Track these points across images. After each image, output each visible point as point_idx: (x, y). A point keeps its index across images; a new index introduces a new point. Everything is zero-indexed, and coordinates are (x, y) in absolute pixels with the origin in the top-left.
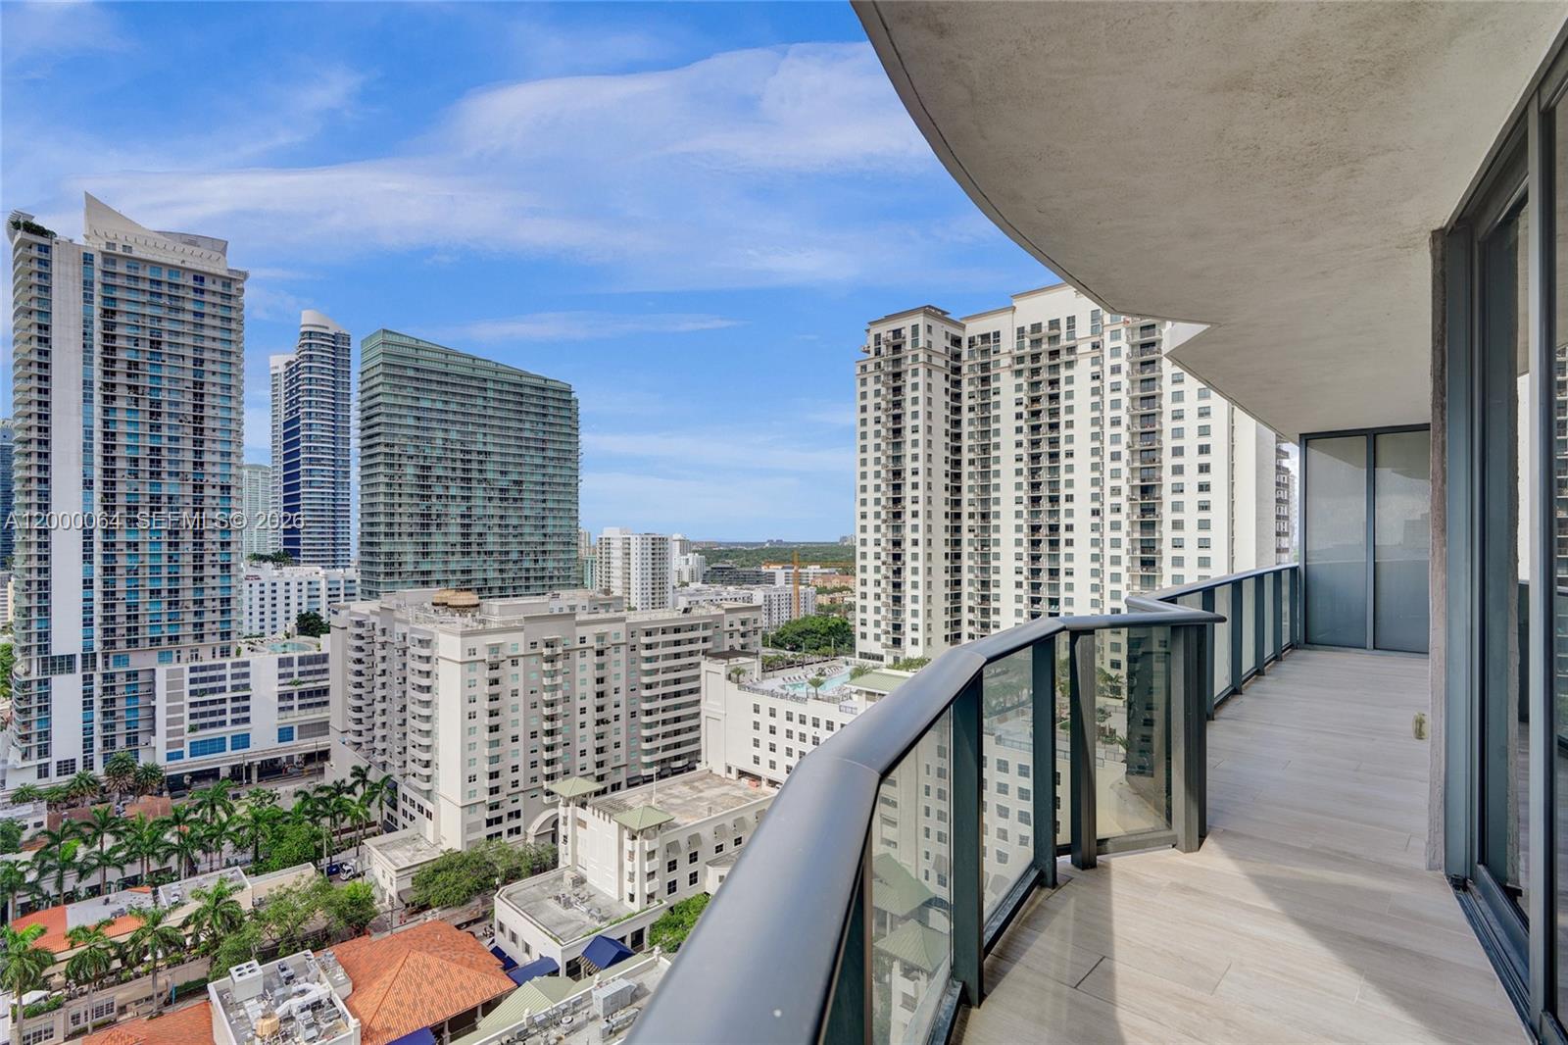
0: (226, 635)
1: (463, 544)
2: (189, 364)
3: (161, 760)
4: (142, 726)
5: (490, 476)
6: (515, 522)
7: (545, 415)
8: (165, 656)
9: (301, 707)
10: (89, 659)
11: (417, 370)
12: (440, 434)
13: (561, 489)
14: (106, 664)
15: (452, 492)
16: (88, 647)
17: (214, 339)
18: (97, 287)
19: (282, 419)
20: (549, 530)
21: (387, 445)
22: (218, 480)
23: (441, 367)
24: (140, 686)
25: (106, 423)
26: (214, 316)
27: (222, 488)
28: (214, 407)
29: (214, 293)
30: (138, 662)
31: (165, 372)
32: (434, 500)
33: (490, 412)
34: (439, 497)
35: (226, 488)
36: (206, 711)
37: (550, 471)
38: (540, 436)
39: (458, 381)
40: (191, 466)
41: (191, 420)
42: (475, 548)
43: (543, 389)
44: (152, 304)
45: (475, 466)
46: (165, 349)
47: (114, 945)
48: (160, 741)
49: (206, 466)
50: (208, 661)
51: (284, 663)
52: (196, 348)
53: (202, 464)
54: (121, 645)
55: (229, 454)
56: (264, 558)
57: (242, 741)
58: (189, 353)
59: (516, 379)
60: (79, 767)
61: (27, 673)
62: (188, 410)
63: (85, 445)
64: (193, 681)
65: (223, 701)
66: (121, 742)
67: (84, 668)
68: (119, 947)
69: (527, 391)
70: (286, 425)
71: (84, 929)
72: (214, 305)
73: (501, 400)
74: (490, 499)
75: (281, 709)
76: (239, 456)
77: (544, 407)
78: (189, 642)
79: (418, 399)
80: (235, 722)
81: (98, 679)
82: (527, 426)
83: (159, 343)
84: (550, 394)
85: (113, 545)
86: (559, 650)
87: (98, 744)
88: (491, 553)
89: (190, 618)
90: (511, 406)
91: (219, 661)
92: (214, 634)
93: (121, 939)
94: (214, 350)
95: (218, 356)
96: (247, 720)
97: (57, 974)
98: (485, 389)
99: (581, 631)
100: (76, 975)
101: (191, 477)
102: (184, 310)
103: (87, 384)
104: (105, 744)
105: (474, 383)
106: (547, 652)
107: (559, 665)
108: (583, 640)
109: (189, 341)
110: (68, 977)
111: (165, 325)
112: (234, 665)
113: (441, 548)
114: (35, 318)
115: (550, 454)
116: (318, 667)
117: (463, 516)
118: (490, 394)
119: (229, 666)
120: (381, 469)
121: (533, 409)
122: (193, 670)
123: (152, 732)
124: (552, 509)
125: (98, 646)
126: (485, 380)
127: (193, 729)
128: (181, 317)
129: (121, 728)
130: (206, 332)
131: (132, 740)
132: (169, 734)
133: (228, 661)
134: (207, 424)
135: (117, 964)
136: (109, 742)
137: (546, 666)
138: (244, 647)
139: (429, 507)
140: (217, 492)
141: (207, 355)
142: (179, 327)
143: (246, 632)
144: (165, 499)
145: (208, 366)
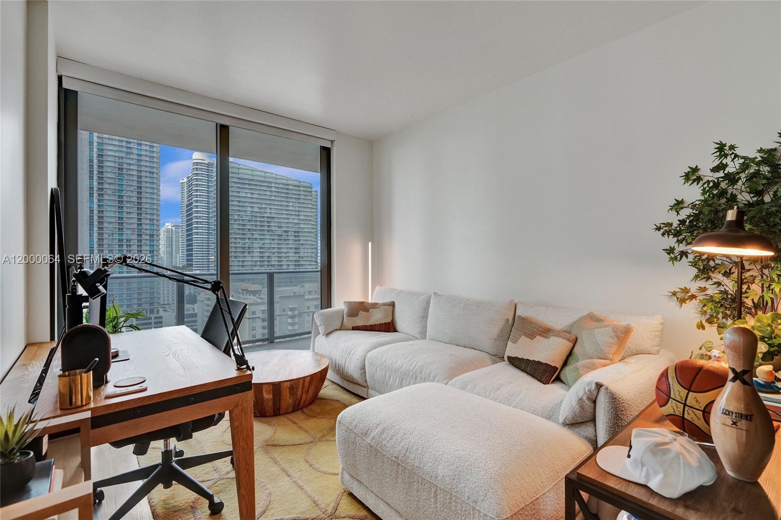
0: (152, 304)
1: (260, 261)
2: (135, 178)
5: (273, 229)
6: (285, 251)
7: (299, 199)
11: (239, 178)
12: (250, 209)
13: (308, 234)
15: (256, 236)
17: (146, 166)
18: (95, 144)
19: (186, 203)
20: (302, 255)
22: (148, 232)
23: (250, 177)
25: (99, 206)
26: (146, 156)
27: (150, 235)
28: (146, 198)
31: (125, 182)
32: (247, 241)
33: (273, 198)
34: (249, 239)
35: (152, 236)
37: (302, 226)
38: (297, 209)
39: (258, 183)
40: (136, 225)
41: (136, 204)
42: (266, 263)
43: (298, 186)
44: (119, 151)
45: (266, 224)
46: (125, 172)
49: (143, 226)
52: (138, 171)
53: (141, 224)
55: (153, 220)
58: (135, 173)
59: (285, 182)
62: (135, 200)
63: (90, 216)
69: (291, 187)
70: (187, 206)
72: (146, 151)
73: (278, 192)
74: (273, 240)
76: (158, 221)
77: (299, 195)
78: (137, 307)
79: (239, 192)
82: (291, 204)
83: (122, 169)
84: (302, 189)
86: (296, 313)
88: (274, 265)
89: (137, 296)
90: (283, 195)
92: (147, 303)
94: (146, 172)
95: (148, 174)
98: (271, 187)
99: (308, 304)
101: (136, 230)
102: (133, 153)
103: (91, 188)
105: (265, 184)
107: (296, 320)
109: (135, 167)
111: (125, 160)
112: (155, 318)
113: (250, 263)
115: (302, 218)
116: (193, 319)
117: (260, 248)
118: (273, 189)
119: (153, 318)
121: (293, 196)
124: (302, 244)
126: (271, 182)
128: (132, 157)
130: (143, 163)
133: (153, 316)
134: (144, 206)
137: (290, 321)
138: (161, 310)
139: (244, 244)
140: (148, 237)
141: (143, 174)
142: (131, 162)
143: (162, 302)
144: (125, 241)
145: (144, 179)
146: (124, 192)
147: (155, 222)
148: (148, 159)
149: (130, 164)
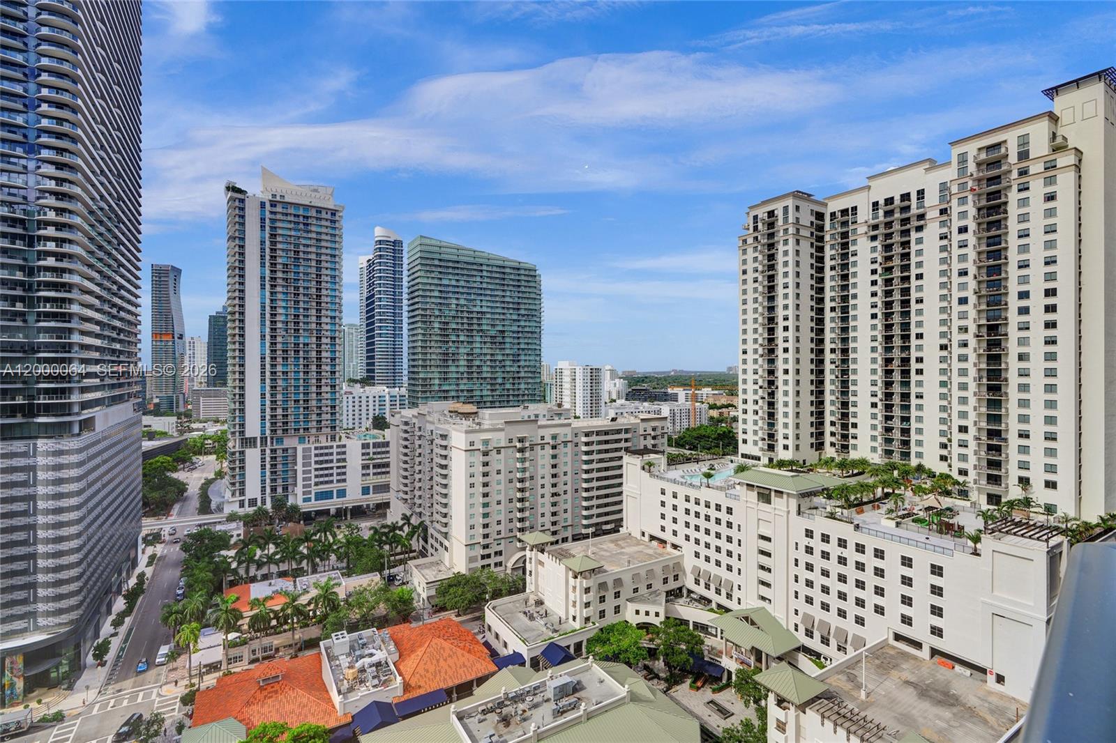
0: (333, 428)
1: (468, 373)
2: (314, 263)
3: (300, 502)
4: (290, 481)
5: (484, 327)
6: (500, 358)
7: (519, 286)
8: (302, 440)
9: (374, 474)
10: (264, 440)
11: (440, 260)
12: (454, 301)
13: (530, 335)
14: (272, 443)
15: (462, 338)
16: (263, 432)
17: (327, 248)
18: (267, 221)
19: (365, 295)
20: (522, 363)
21: (423, 309)
22: (328, 334)
23: (455, 258)
24: (289, 457)
25: (272, 300)
26: (327, 234)
27: (331, 338)
29: (327, 220)
30: (289, 442)
31: (301, 269)
32: (451, 344)
33: (484, 286)
34: (454, 342)
35: (333, 338)
36: (324, 474)
37: (522, 323)
38: (516, 300)
39: (465, 266)
40: (315, 325)
41: (315, 297)
42: (475, 375)
43: (518, 269)
44: (295, 230)
45: (475, 321)
46: (301, 255)
47: (272, 611)
48: (299, 490)
49: (323, 325)
50: (324, 444)
51: (365, 446)
52: (317, 254)
53: (321, 324)
54: (279, 432)
55: (335, 317)
56: (356, 381)
57: (342, 493)
58: (313, 256)
59: (500, 263)
60: (259, 503)
61: (234, 447)
62: (313, 292)
63: (261, 314)
64: (316, 455)
65: (332, 468)
66: (280, 490)
67: (261, 445)
68: (276, 613)
69: (508, 270)
70: (367, 299)
71: (258, 600)
72: (327, 227)
73: (491, 278)
74: (485, 343)
75: (363, 475)
76: (340, 319)
77: (519, 281)
78: (314, 431)
79: (441, 279)
80: (338, 481)
81: (268, 452)
82: (508, 294)
83: (298, 252)
84: (522, 272)
85: (275, 373)
86: (527, 444)
87: (268, 490)
88: (486, 378)
89: (314, 417)
90: (497, 281)
91: (329, 444)
92: (327, 427)
93: (277, 608)
94: (327, 255)
95: (329, 258)
96: (344, 481)
97: (244, 623)
98: (481, 271)
99: (541, 432)
100: (253, 627)
101: (315, 332)
102: (311, 231)
103: (263, 278)
104: (272, 490)
105: (475, 267)
106: (519, 445)
107: (527, 454)
108: (543, 438)
109: (313, 249)
110: (249, 628)
111: (302, 241)
112: (338, 447)
113: (455, 375)
114: (237, 241)
115: (523, 312)
116: (383, 449)
117: (468, 354)
118: (485, 274)
119: (335, 447)
120: (419, 325)
121: (511, 283)
122: (316, 448)
123: (295, 485)
124: (523, 349)
125: (268, 432)
126: (481, 265)
127: (316, 484)
128: (309, 235)
129: (280, 482)
130: (323, 244)
131: (285, 489)
132: (304, 486)
133: (335, 444)
134: (324, 299)
135: (274, 622)
136: (274, 490)
137: (518, 455)
138: (343, 436)
139: (447, 349)
140: (328, 341)
141: (323, 258)
142: (308, 242)
143: (345, 426)
144: (301, 346)
145: (324, 264)
146: (301, 282)
147: (337, 320)
148: (328, 238)
149: (308, 246)
